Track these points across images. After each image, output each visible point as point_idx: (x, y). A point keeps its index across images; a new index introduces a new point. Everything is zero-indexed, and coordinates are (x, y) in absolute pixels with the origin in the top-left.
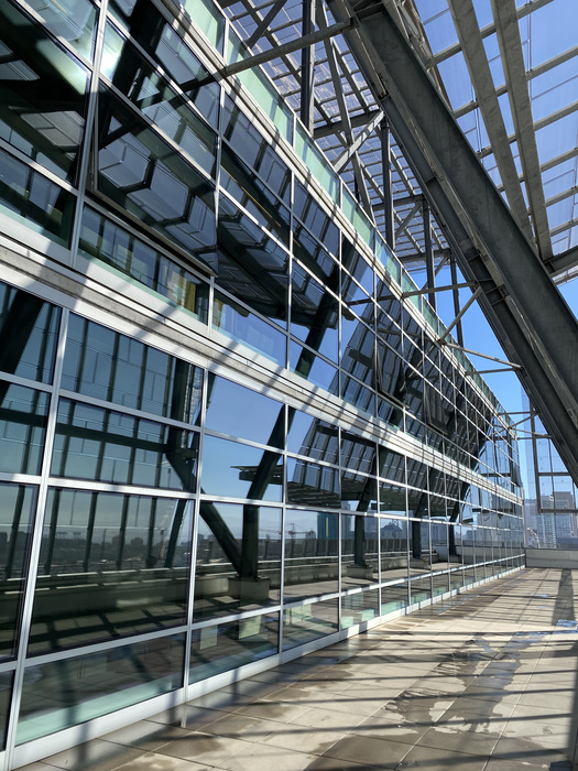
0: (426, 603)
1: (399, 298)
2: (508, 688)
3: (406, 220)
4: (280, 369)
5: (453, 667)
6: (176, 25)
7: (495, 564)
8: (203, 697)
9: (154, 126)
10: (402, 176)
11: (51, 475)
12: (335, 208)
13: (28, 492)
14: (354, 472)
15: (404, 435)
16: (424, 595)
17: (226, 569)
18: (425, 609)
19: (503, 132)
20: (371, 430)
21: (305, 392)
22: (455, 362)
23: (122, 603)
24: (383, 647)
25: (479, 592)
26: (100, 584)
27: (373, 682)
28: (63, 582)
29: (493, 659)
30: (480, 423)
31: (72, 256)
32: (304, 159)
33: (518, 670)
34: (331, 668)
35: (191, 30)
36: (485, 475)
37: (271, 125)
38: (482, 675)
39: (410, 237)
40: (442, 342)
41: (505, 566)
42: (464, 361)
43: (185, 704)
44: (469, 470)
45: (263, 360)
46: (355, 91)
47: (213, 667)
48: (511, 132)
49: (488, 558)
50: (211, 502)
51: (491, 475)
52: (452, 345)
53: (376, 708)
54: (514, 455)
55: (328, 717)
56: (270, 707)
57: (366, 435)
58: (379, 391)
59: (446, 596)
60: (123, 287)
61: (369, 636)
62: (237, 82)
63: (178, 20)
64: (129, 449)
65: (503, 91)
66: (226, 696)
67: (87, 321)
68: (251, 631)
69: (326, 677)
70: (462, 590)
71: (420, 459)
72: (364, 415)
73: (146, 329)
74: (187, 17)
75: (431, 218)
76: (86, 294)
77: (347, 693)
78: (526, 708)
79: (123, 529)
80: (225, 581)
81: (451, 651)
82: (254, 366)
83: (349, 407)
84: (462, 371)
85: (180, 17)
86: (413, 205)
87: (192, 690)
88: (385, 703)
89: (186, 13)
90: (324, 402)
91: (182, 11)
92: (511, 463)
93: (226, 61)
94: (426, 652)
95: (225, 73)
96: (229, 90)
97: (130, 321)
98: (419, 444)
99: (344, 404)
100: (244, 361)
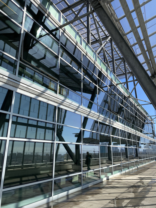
0: (127, 171)
1: (115, 85)
2: (147, 196)
3: (119, 65)
4: (79, 106)
5: (132, 190)
6: (46, 15)
7: (149, 159)
8: (58, 199)
9: (40, 42)
10: (117, 53)
11: (10, 137)
12: (95, 61)
13: (3, 142)
14: (104, 134)
15: (119, 123)
16: (127, 168)
17: (72, 162)
18: (127, 172)
19: (140, 38)
20: (108, 122)
21: (87, 112)
22: (133, 102)
23: (41, 172)
24: (113, 184)
25: (144, 167)
26: (35, 167)
27: (108, 194)
28: (25, 167)
29: (145, 187)
30: (142, 119)
31: (16, 77)
32: (85, 49)
33: (151, 190)
34: (96, 190)
35: (50, 16)
36: (145, 134)
37: (75, 40)
38: (140, 192)
39: (121, 69)
40: (129, 97)
41: (152, 159)
42: (136, 102)
43: (52, 201)
44: (139, 132)
45: (74, 103)
46: (103, 31)
47: (62, 190)
48: (142, 38)
49: (147, 157)
50: (67, 144)
51: (146, 134)
52: (133, 98)
53: (107, 202)
54: (154, 128)
55: (92, 205)
56: (76, 202)
57: (107, 123)
58: (110, 111)
59: (134, 168)
60: (31, 84)
61: (110, 181)
62: (65, 29)
63: (47, 14)
64: (44, 130)
65: (139, 27)
66: (65, 199)
67: (21, 94)
68: (76, 179)
69: (94, 193)
70: (139, 167)
71: (124, 130)
72: (106, 118)
73: (38, 96)
74: (49, 13)
75: (126, 63)
76: (20, 87)
77: (99, 198)
78: (151, 202)
79: (43, 152)
80: (71, 165)
81: (132, 185)
82: (71, 105)
83: (101, 115)
84: (136, 105)
85: (47, 13)
86: (121, 60)
87: (54, 197)
88: (109, 201)
89: (49, 12)
90: (93, 114)
91: (48, 11)
92: (153, 130)
93: (61, 24)
94: (125, 185)
95: (61, 27)
96: (62, 31)
97: (34, 94)
98: (124, 125)
99: (100, 115)
100: (69, 104)
